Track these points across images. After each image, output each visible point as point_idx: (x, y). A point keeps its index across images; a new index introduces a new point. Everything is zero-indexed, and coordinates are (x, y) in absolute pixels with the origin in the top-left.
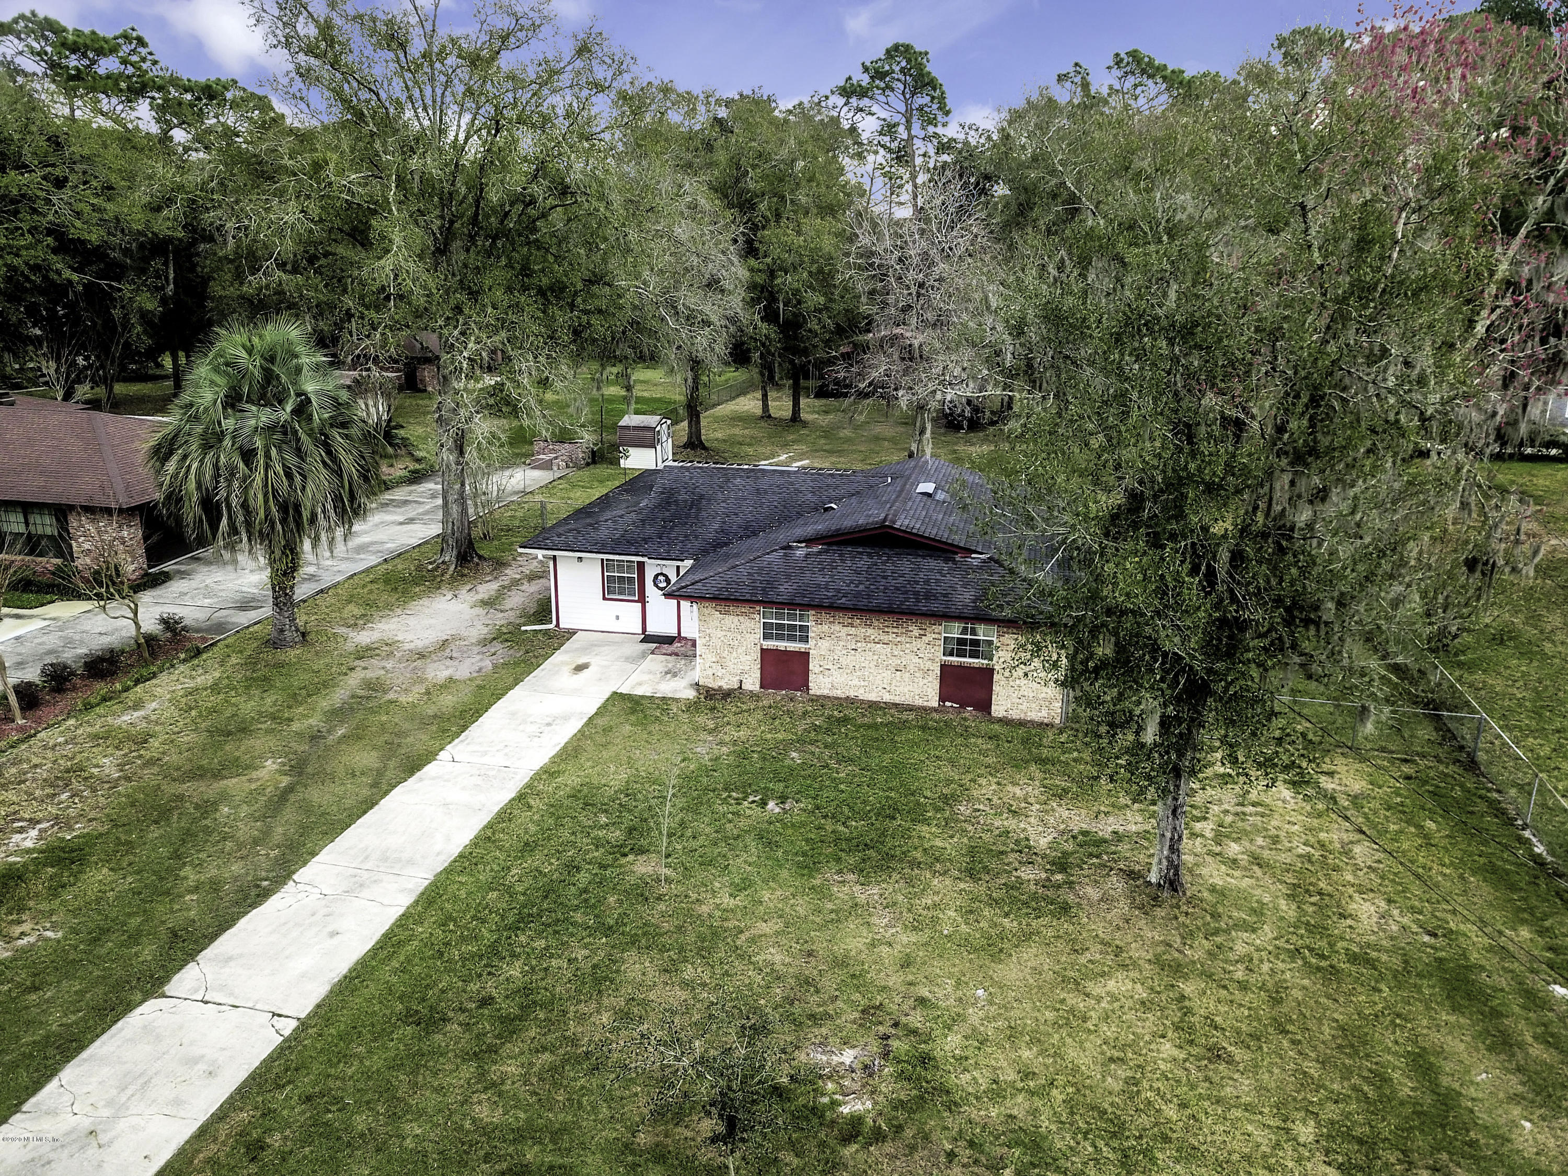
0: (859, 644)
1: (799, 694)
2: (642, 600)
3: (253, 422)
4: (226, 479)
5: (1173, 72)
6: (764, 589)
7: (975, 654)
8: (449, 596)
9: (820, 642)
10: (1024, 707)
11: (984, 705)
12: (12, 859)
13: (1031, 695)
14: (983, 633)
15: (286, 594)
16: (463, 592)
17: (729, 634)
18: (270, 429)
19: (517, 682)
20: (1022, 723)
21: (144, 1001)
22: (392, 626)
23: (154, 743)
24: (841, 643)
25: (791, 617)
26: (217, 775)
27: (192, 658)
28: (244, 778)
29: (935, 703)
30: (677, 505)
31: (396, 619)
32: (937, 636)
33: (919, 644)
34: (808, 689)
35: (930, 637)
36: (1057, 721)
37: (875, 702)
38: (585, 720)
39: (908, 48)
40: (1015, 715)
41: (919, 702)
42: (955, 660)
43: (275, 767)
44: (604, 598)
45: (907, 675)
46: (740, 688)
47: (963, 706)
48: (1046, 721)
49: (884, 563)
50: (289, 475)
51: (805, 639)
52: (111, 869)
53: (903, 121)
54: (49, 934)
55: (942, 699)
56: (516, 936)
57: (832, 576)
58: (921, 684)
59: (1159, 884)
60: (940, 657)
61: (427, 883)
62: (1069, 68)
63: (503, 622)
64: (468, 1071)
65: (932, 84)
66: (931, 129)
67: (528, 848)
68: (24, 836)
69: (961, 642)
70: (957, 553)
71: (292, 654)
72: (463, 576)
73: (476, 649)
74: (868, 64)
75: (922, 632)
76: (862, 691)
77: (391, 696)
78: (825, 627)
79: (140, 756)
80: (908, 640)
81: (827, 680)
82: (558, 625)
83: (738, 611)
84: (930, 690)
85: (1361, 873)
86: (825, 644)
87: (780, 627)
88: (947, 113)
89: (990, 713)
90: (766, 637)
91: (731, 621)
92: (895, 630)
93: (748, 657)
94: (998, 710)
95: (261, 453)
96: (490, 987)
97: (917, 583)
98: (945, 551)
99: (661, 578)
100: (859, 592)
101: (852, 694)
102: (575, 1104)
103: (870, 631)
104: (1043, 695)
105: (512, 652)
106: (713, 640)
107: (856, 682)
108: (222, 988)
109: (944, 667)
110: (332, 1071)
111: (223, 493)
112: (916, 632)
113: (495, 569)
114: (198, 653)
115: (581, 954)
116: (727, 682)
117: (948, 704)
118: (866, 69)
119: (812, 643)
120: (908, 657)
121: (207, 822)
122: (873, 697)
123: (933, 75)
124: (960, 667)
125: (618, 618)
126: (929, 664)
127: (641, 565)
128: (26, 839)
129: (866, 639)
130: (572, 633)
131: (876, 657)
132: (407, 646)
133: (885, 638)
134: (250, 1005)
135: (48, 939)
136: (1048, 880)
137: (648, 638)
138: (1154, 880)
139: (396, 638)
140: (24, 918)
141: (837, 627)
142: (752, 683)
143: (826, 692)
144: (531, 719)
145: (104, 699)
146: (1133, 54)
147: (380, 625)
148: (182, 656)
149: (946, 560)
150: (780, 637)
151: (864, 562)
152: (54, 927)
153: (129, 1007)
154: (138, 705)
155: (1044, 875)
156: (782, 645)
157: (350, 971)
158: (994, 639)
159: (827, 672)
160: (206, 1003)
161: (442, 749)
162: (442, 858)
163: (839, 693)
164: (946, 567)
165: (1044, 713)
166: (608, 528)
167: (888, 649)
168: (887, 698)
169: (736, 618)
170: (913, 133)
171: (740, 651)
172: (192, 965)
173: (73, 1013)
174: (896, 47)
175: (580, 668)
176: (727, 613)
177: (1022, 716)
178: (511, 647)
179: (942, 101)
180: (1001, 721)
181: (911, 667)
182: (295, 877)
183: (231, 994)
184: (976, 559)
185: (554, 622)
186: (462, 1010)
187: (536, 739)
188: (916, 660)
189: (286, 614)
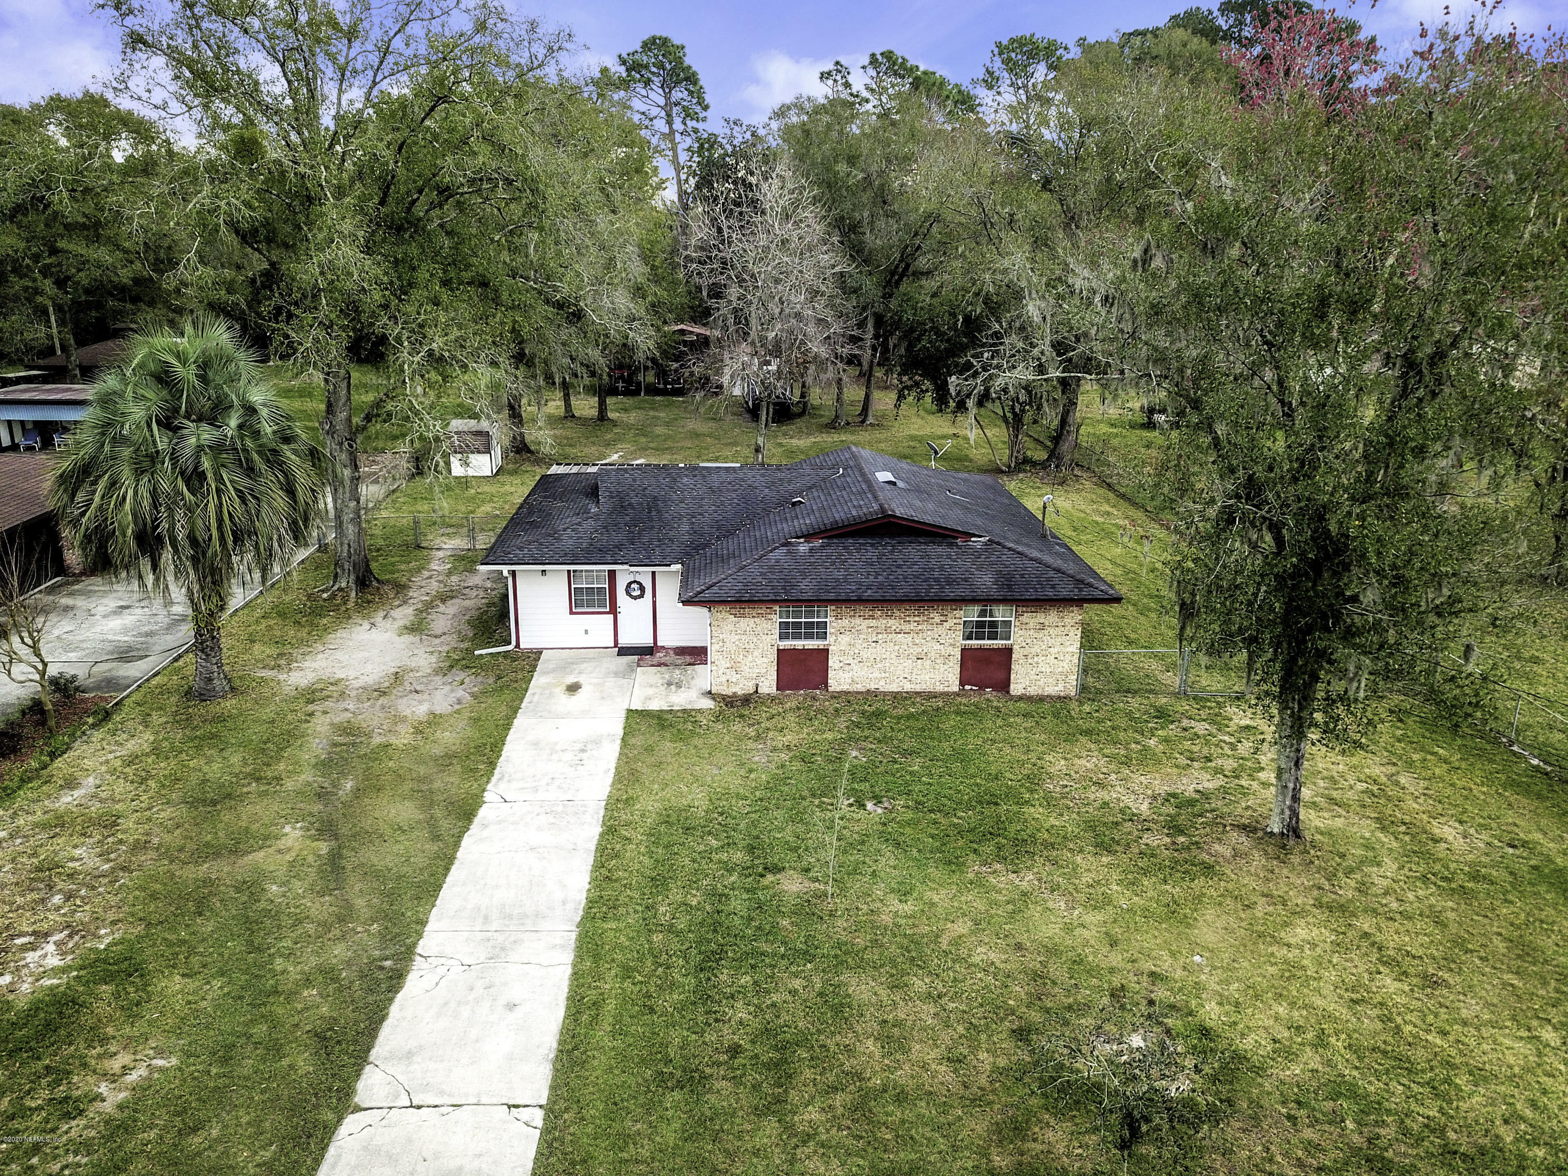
0: (880, 636)
1: (818, 692)
2: (614, 611)
3: (193, 441)
4: (169, 508)
5: (925, 73)
6: (784, 588)
7: (993, 636)
8: (366, 625)
9: (840, 637)
10: (1041, 683)
11: (1003, 686)
12: (47, 982)
13: (1049, 670)
14: (1000, 614)
15: (214, 638)
16: (379, 617)
17: (744, 637)
18: (217, 448)
19: (515, 711)
20: (1041, 699)
21: (340, 1120)
22: (324, 664)
23: (128, 823)
24: (862, 636)
25: (810, 614)
26: (236, 851)
27: (101, 721)
28: (271, 850)
29: (955, 688)
30: (633, 508)
31: (320, 656)
32: (957, 621)
33: (941, 630)
34: (826, 686)
35: (951, 622)
36: (1073, 694)
37: (897, 693)
38: (619, 742)
39: (665, 41)
40: (1033, 691)
41: (940, 688)
42: (974, 643)
43: (298, 833)
44: (571, 613)
45: (929, 662)
46: (757, 692)
47: (982, 687)
48: (1062, 694)
49: (892, 552)
50: (243, 501)
51: (824, 636)
52: (183, 975)
53: (663, 114)
54: (160, 1062)
55: (962, 684)
56: (716, 976)
57: (846, 570)
58: (942, 670)
59: (1283, 833)
60: (961, 642)
61: (573, 936)
62: (830, 66)
63: (446, 648)
64: (771, 1126)
65: (691, 79)
66: (691, 124)
67: (659, 883)
68: (39, 953)
69: (980, 625)
70: (957, 538)
71: (229, 704)
72: (369, 602)
73: (438, 680)
74: (624, 55)
75: (943, 618)
76: (882, 683)
77: (377, 740)
78: (845, 622)
79: (121, 842)
80: (929, 627)
81: (847, 675)
82: (518, 645)
83: (754, 613)
84: (951, 675)
85: (1421, 801)
86: (845, 639)
87: (797, 625)
88: (706, 108)
89: (1008, 692)
90: (782, 637)
91: (746, 624)
92: (917, 619)
93: (765, 660)
94: (1016, 688)
95: (210, 475)
96: (728, 1036)
97: (933, 569)
98: (945, 536)
99: (634, 586)
100: (881, 584)
101: (872, 687)
102: (905, 1140)
103: (891, 622)
104: (1060, 669)
105: (480, 679)
106: (728, 644)
107: (877, 674)
108: (426, 1087)
109: (963, 650)
110: (625, 1155)
111: (165, 525)
112: (937, 619)
113: (398, 593)
114: (107, 715)
115: (797, 983)
116: (742, 687)
117: (968, 687)
118: (624, 62)
119: (830, 639)
120: (929, 644)
121: (263, 905)
122: (894, 688)
123: (694, 68)
124: (981, 649)
125: (586, 632)
126: (950, 650)
127: (612, 574)
128: (46, 955)
129: (887, 630)
130: (539, 652)
131: (897, 648)
132: (356, 684)
133: (906, 627)
134: (475, 1101)
135: (161, 1070)
136: (1174, 843)
137: (624, 651)
138: (1276, 830)
139: (337, 676)
140: (113, 1049)
141: (858, 621)
142: (769, 686)
143: (845, 687)
144: (558, 748)
145: (23, 781)
146: (888, 55)
147: (307, 664)
148: (91, 720)
149: (951, 545)
150: (797, 636)
151: (871, 553)
152: (160, 1052)
153: (328, 1132)
154: (71, 784)
155: (1168, 840)
156: (799, 644)
157: (561, 1042)
158: (1013, 619)
159: (847, 668)
160: (419, 1107)
161: (484, 790)
162: (570, 906)
163: (859, 688)
164: (953, 552)
165: (1061, 687)
166: (571, 537)
167: (909, 638)
168: (908, 687)
169: (752, 620)
170: (675, 127)
171: (756, 653)
172: (368, 1069)
173: (263, 1148)
174: (653, 40)
175: (573, 688)
176: (743, 616)
177: (1040, 692)
178: (477, 675)
179: (698, 95)
180: (1021, 698)
181: (933, 655)
182: (419, 950)
183: (442, 1093)
184: (977, 542)
185: (514, 643)
186: (719, 1064)
187: (579, 768)
188: (938, 646)
189: (214, 661)
